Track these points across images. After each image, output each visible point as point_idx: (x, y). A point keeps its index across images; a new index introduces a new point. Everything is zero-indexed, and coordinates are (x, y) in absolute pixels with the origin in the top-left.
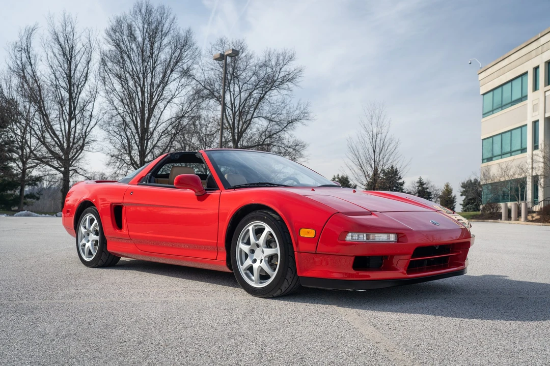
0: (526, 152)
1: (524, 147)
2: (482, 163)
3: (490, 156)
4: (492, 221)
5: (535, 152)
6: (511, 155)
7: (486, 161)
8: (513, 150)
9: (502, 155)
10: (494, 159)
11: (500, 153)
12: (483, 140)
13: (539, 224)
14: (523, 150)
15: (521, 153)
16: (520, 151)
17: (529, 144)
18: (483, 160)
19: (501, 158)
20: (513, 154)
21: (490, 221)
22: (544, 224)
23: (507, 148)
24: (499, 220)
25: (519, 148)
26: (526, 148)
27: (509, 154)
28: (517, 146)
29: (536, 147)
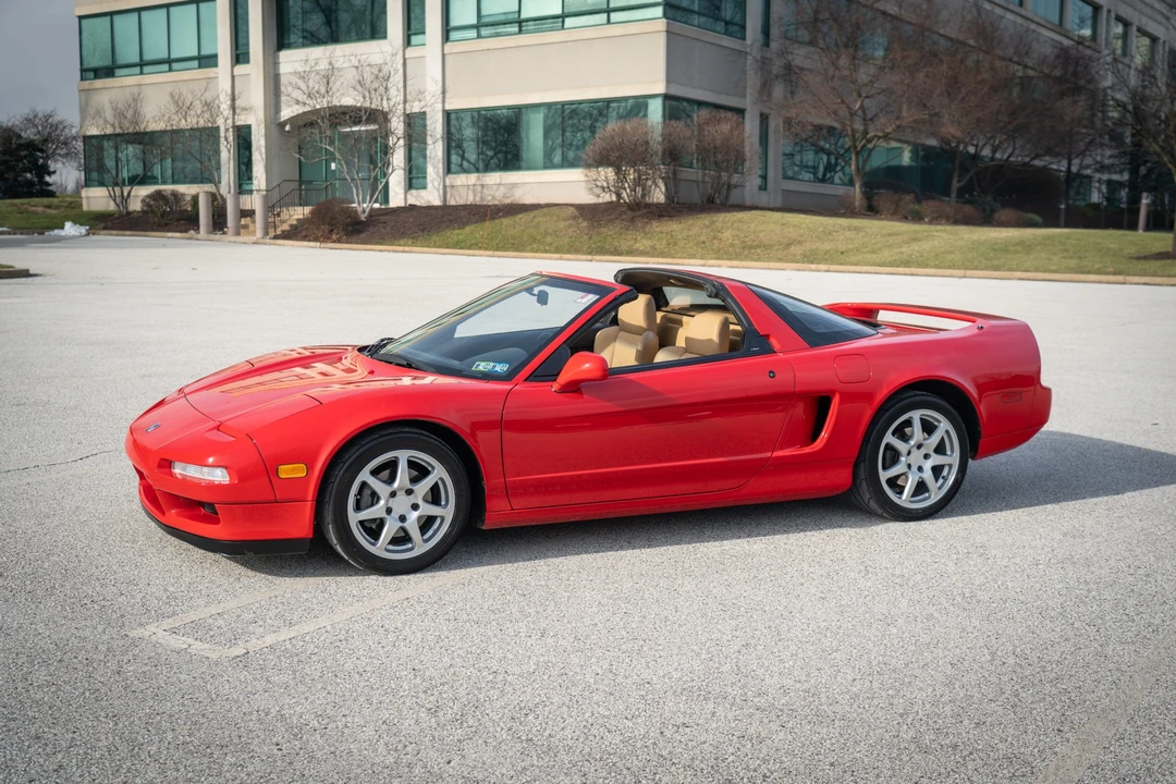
0: (215, 65)
1: (205, 52)
2: (82, 79)
3: (107, 62)
4: (178, 235)
5: (240, 69)
6: (170, 70)
7: (92, 75)
8: (173, 56)
9: (142, 64)
10: (118, 72)
11: (137, 60)
12: (81, 18)
13: (312, 244)
14: (208, 61)
15: (200, 67)
16: (196, 63)
17: (223, 47)
18: (83, 71)
19: (142, 73)
20: (175, 66)
21: (170, 234)
22: (322, 245)
23: (156, 50)
24: (192, 232)
25: (194, 53)
26: (215, 56)
27: (166, 67)
28: (185, 46)
29: (240, 56)
